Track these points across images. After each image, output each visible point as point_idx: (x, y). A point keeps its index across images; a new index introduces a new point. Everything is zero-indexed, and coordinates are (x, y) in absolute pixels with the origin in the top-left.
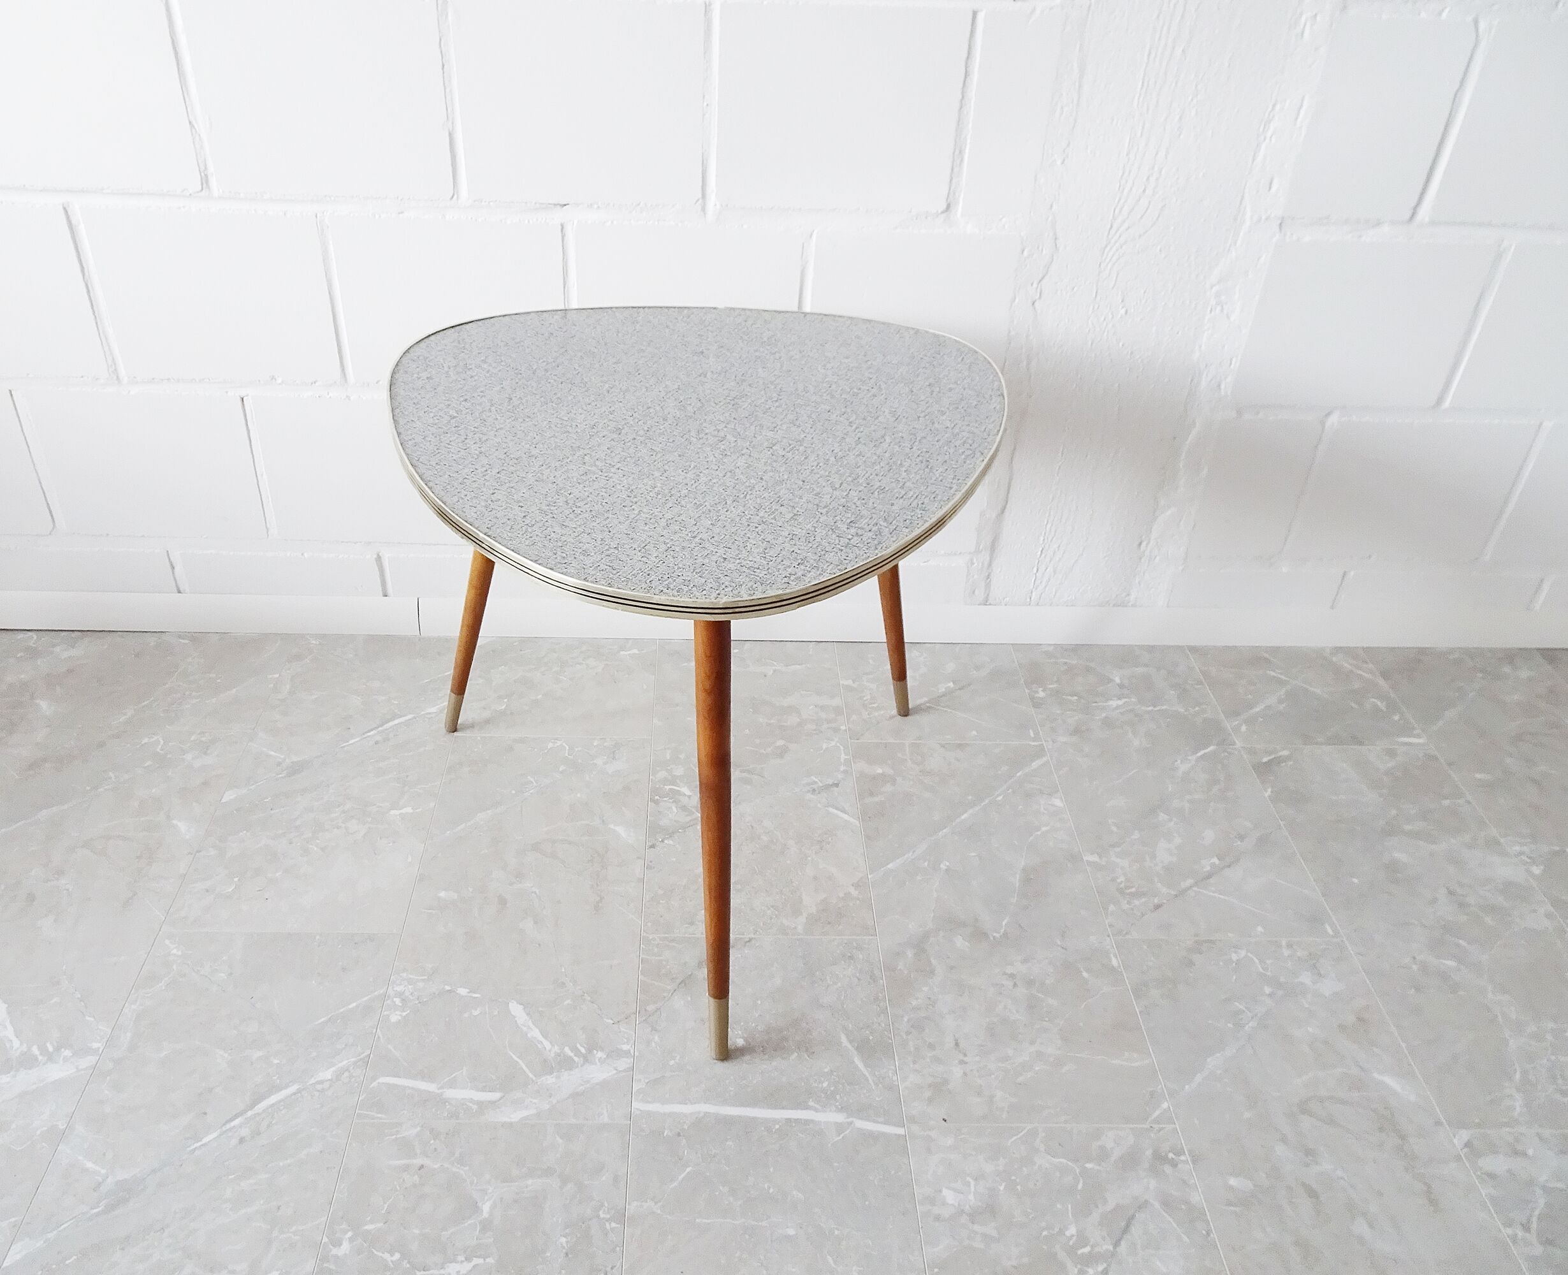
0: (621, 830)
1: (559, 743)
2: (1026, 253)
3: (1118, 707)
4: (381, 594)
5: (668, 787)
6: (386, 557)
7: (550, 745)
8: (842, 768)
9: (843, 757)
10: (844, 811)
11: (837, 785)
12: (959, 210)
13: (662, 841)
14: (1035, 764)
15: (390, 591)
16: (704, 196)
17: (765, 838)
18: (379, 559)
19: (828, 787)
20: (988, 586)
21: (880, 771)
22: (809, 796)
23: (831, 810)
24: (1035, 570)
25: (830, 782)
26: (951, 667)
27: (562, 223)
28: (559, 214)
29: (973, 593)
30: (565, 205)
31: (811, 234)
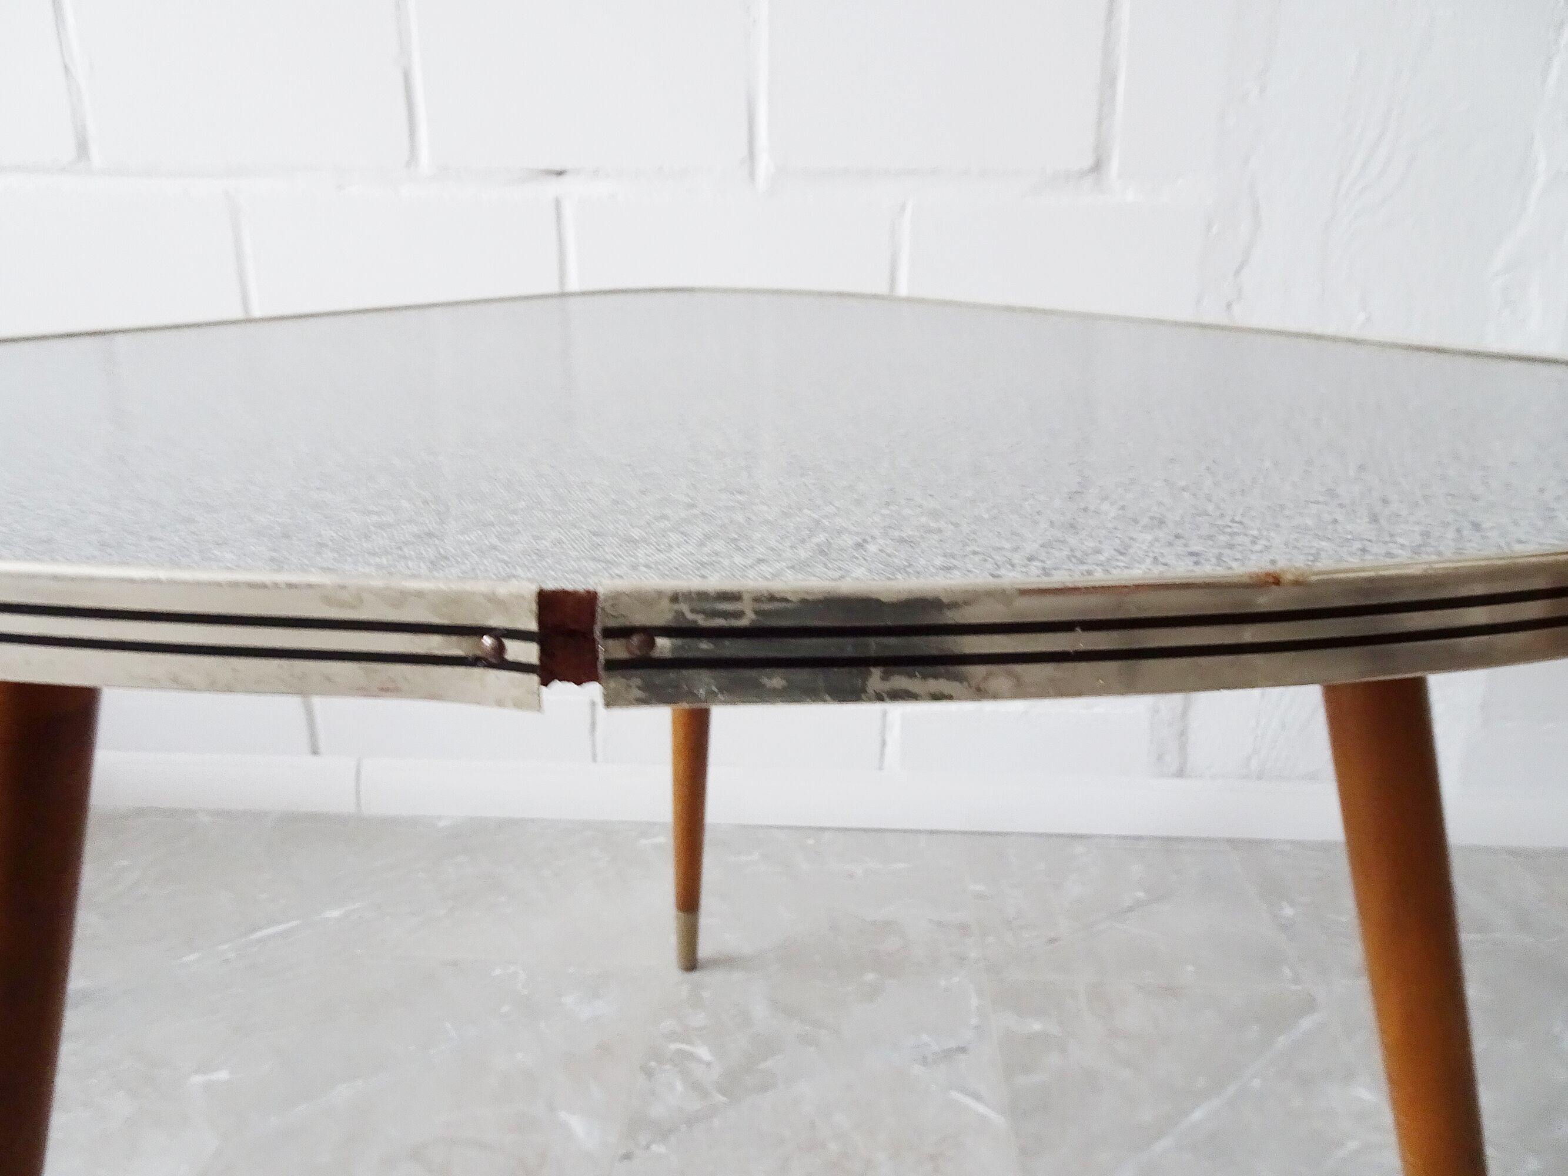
0: (577, 1124)
2: (1215, 229)
4: (308, 749)
5: (673, 1046)
8: (974, 1021)
9: (974, 1002)
10: (977, 1097)
11: (963, 1050)
12: (1114, 167)
13: (648, 1147)
14: (1306, 1023)
15: (322, 744)
16: (752, 155)
17: (833, 1147)
19: (948, 1055)
20: (1183, 748)
21: (1037, 1027)
22: (917, 1069)
23: (956, 1095)
25: (952, 1044)
26: (1137, 869)
27: (558, 204)
28: (553, 188)
29: (1160, 758)
30: (560, 173)
31: (903, 208)
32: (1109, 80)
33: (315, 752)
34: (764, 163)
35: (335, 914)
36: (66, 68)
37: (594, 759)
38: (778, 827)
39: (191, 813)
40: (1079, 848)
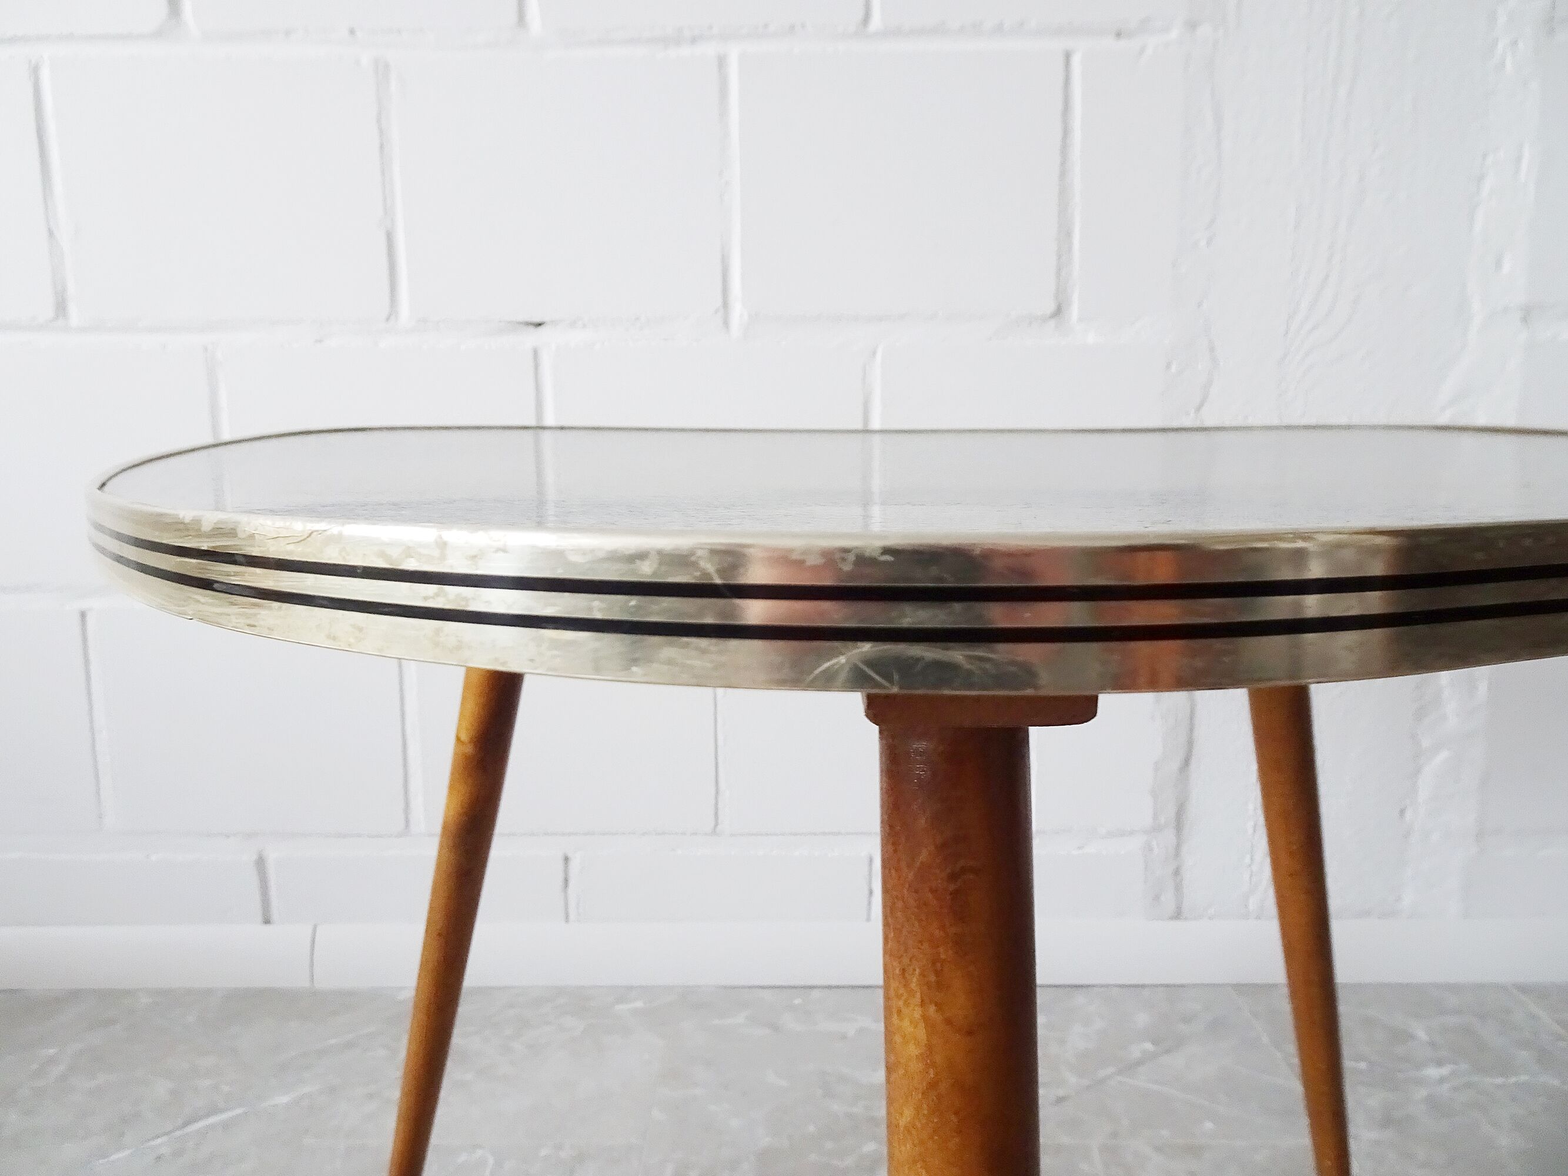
1: (479, 1153)
2: (1174, 368)
3: (1442, 1080)
4: (259, 918)
6: (272, 857)
7: (463, 1158)
12: (1074, 312)
15: (275, 915)
16: (726, 305)
18: (261, 863)
20: (1178, 888)
24: (1247, 860)
26: (1142, 1019)
27: (536, 353)
28: (532, 338)
29: (1157, 898)
30: (540, 325)
31: (874, 353)
32: (1065, 233)
33: (267, 921)
34: (738, 312)
35: (283, 1099)
36: (51, 233)
37: (567, 918)
38: (763, 987)
39: (127, 993)
40: (1080, 999)
